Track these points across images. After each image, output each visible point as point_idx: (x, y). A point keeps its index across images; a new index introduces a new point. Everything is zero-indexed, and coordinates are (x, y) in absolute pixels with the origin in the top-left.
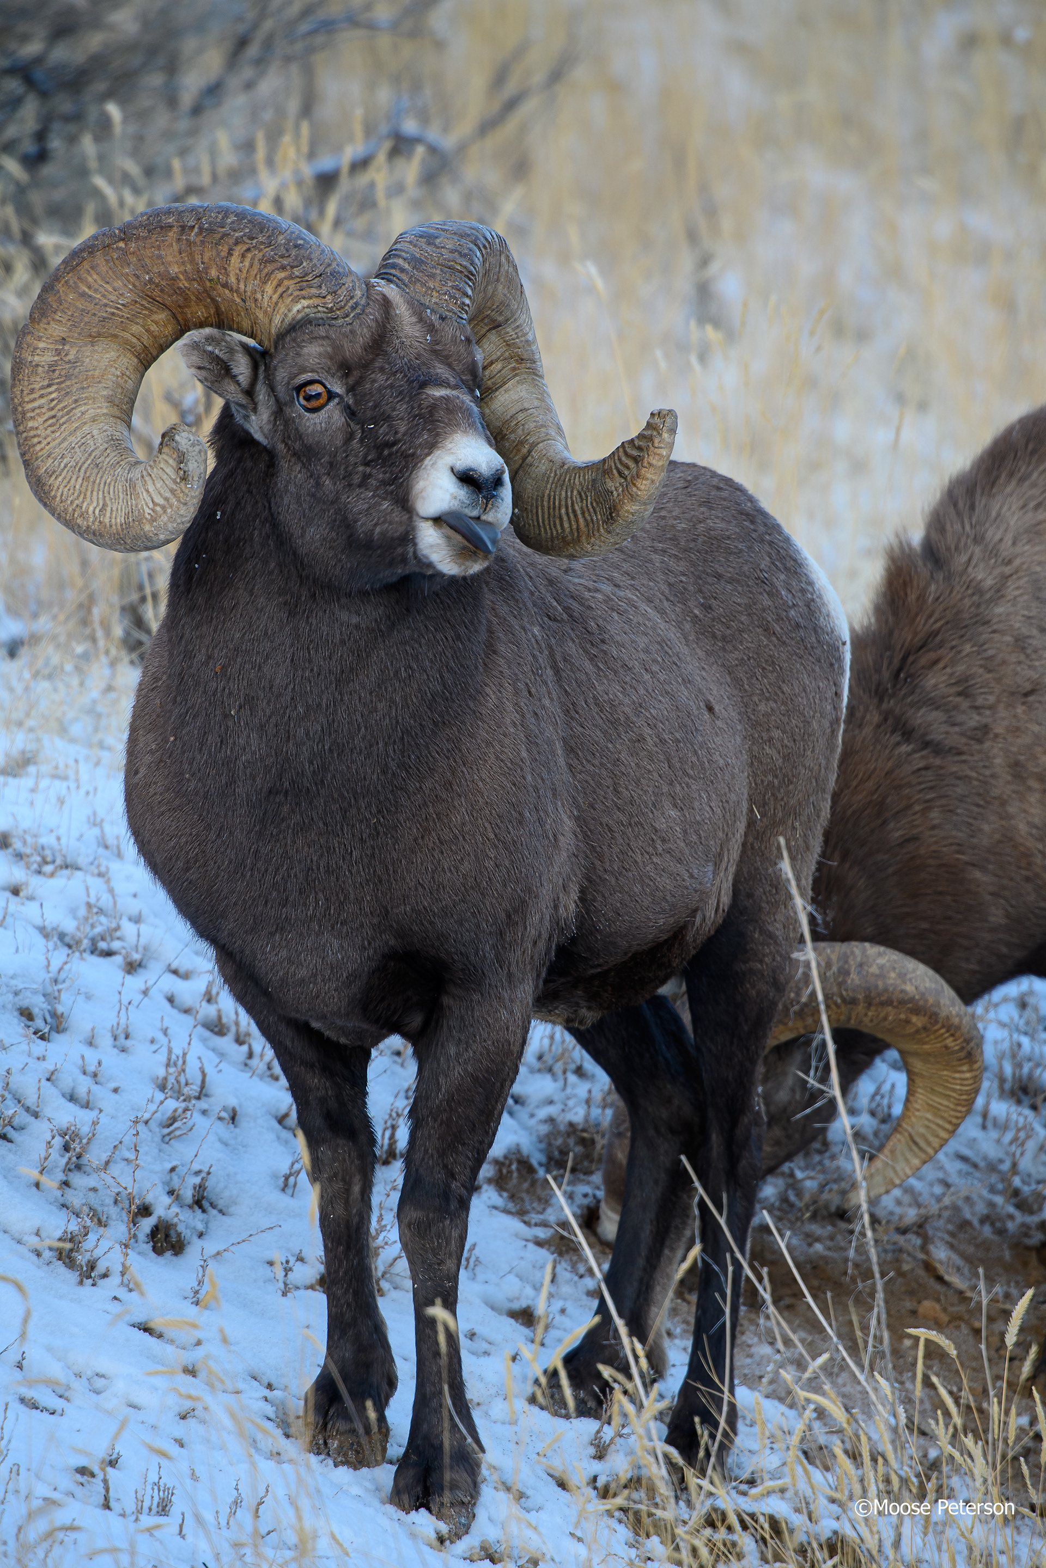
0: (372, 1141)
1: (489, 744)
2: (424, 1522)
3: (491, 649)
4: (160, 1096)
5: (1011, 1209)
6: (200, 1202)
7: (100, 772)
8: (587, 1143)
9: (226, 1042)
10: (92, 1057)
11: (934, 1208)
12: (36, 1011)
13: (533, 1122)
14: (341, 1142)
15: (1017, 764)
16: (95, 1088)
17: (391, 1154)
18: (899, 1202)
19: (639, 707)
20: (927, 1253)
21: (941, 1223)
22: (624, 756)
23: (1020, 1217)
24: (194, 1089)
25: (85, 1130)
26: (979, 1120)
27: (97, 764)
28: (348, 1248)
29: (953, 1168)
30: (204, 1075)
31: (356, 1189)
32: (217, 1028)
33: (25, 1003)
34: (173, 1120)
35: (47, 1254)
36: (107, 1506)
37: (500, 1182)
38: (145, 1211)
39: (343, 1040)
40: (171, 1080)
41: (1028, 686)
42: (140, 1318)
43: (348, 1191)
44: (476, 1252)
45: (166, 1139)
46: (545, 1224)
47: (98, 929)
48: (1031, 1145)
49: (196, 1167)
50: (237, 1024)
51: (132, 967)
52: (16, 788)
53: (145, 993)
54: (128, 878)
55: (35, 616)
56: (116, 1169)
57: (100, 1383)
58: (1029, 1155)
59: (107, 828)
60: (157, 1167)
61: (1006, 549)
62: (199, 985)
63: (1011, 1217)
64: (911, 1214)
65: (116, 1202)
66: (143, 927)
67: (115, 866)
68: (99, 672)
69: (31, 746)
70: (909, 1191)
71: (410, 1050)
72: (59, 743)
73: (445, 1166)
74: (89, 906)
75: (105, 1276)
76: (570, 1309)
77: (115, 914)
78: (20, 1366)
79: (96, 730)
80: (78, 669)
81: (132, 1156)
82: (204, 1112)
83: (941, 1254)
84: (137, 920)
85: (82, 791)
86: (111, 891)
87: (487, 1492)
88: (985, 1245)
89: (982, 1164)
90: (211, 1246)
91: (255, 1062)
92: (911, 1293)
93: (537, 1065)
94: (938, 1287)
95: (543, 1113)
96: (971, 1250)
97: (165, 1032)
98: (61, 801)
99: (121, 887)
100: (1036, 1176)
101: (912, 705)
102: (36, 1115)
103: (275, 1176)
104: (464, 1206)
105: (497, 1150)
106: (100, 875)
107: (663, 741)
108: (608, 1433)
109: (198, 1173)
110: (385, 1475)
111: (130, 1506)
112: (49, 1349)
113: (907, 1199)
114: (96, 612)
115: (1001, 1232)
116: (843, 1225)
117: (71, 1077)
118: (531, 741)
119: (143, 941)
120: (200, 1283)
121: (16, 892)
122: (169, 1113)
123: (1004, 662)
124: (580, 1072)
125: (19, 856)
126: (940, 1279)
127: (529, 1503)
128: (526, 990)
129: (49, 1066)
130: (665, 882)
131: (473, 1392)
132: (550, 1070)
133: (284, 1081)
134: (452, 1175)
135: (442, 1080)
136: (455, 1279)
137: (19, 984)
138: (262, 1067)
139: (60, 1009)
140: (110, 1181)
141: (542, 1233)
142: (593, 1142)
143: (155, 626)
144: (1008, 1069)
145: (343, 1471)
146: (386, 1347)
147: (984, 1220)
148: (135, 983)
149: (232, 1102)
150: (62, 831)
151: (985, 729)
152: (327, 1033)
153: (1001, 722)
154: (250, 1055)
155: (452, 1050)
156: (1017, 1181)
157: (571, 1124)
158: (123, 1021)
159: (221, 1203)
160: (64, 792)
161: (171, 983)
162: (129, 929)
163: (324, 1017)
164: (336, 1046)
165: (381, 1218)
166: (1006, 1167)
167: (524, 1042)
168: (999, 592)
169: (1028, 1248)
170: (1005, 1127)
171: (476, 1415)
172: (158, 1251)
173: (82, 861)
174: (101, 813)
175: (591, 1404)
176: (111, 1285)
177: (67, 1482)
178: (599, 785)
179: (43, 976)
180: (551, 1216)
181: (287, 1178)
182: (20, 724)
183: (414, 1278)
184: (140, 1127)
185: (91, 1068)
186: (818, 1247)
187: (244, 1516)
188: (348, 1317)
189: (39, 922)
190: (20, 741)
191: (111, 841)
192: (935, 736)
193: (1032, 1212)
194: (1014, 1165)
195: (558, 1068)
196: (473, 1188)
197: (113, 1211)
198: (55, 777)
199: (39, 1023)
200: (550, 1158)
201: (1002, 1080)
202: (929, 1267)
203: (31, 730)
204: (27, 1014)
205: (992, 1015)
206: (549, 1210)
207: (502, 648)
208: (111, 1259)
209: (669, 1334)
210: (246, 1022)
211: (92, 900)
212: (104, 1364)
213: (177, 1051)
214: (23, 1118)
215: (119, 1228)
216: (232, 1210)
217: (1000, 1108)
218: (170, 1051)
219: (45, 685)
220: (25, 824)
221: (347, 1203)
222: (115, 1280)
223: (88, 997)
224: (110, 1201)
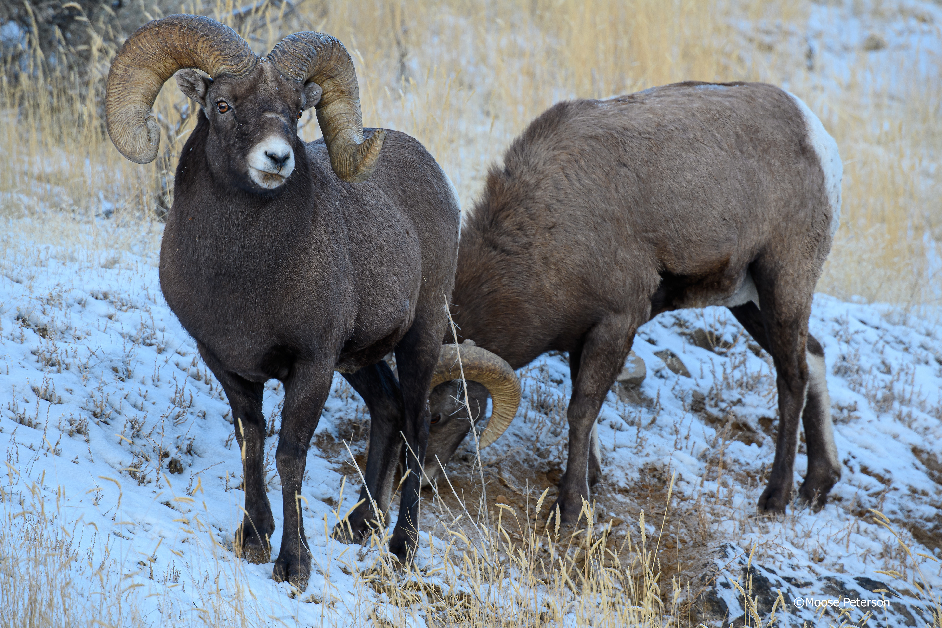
0: (264, 425)
1: (314, 255)
2: (288, 587)
3: (315, 213)
4: (172, 406)
5: (536, 457)
6: (190, 451)
7: (147, 267)
8: (356, 428)
9: (201, 384)
10: (143, 389)
11: (504, 456)
12: (119, 369)
13: (333, 419)
14: (251, 425)
15: (546, 258)
16: (145, 402)
17: (272, 432)
18: (489, 454)
19: (380, 233)
20: (501, 475)
21: (506, 462)
22: (375, 255)
23: (539, 460)
24: (187, 403)
25: (141, 420)
26: (523, 419)
27: (145, 263)
28: (254, 471)
29: (512, 439)
30: (192, 397)
31: (258, 445)
32: (197, 377)
33: (115, 366)
34: (178, 416)
35: (124, 473)
36: (151, 578)
37: (319, 444)
38: (166, 455)
39: (251, 380)
40: (178, 399)
41: (551, 225)
42: (165, 500)
43: (254, 446)
44: (308, 474)
45: (175, 424)
46: (338, 462)
47: (146, 334)
48: (545, 430)
49: (188, 436)
50: (206, 376)
51: (160, 351)
52: (110, 273)
53: (166, 362)
54: (159, 312)
55: (117, 201)
56: (154, 437)
57: (147, 527)
58: (544, 434)
59: (150, 291)
60: (172, 436)
61: (540, 167)
62: (189, 359)
63: (536, 460)
64: (494, 459)
65: (154, 451)
66: (165, 333)
67: (153, 307)
68: (145, 225)
69: (117, 256)
70: (493, 449)
71: (282, 385)
72: (129, 254)
73: (297, 436)
74: (142, 324)
75: (149, 482)
76: (349, 498)
77: (153, 328)
78: (113, 519)
79: (144, 249)
80: (137, 224)
81: (161, 431)
82: (192, 413)
83: (506, 475)
84: (162, 330)
85: (139, 275)
86: (151, 318)
87: (313, 575)
88: (525, 472)
89: (524, 438)
90: (195, 470)
91: (213, 392)
92: (493, 492)
93: (335, 394)
94: (505, 489)
95: (337, 415)
96: (519, 474)
97: (175, 379)
98: (130, 279)
99: (156, 316)
100: (546, 443)
101: (498, 235)
102: (119, 413)
103: (222, 441)
104: (305, 453)
105: (318, 431)
106: (147, 311)
107: (390, 247)
108: (365, 550)
109: (189, 439)
110: (270, 567)
111: (162, 579)
112: (126, 512)
113: (492, 452)
114: (145, 199)
115: (531, 466)
116: (465, 463)
117: (135, 398)
118: (334, 252)
119: (165, 340)
120: (190, 485)
121: (110, 318)
122: (177, 414)
123: (540, 215)
124: (353, 398)
125: (112, 303)
126: (506, 486)
127: (331, 579)
128: (332, 361)
129: (125, 392)
130: (391, 309)
131: (307, 534)
132: (340, 397)
133: (227, 400)
134: (299, 440)
135: (295, 399)
136: (300, 484)
137: (112, 357)
138: (216, 394)
139: (130, 368)
140: (152, 442)
141: (337, 466)
142: (359, 427)
143: (170, 206)
144: (535, 397)
145: (252, 565)
146: (270, 513)
147: (525, 461)
148: (162, 357)
149: (204, 409)
150: (130, 292)
151: (531, 244)
152: (245, 377)
153: (538, 240)
154: (211, 389)
155: (300, 386)
156: (538, 445)
157: (349, 420)
158: (157, 374)
159: (199, 452)
160: (131, 275)
161: (177, 358)
162: (159, 334)
163: (244, 371)
164: (248, 382)
165: (268, 459)
166: (534, 439)
167: (331, 382)
168: (537, 186)
169: (543, 473)
170: (534, 422)
171: (309, 542)
172: (172, 472)
173: (139, 305)
174: (147, 284)
175: (358, 538)
176: (152, 486)
177: (135, 568)
178: (364, 268)
179: (122, 354)
180: (341, 458)
181: (227, 442)
182: (112, 246)
183: (283, 484)
184: (165, 419)
185: (143, 394)
186: (455, 472)
187: (210, 583)
188: (254, 500)
189: (121, 331)
190: (112, 254)
191: (151, 297)
192: (508, 248)
193: (545, 458)
194: (538, 438)
195: (344, 396)
196: (308, 446)
197: (153, 455)
198: (127, 269)
199: (121, 374)
200: (340, 434)
201: (533, 402)
202: (501, 481)
203: (116, 249)
204: (115, 370)
205: (529, 374)
206: (340, 457)
207: (320, 213)
208: (152, 475)
209: (391, 509)
210: (210, 374)
211: (143, 322)
212: (149, 519)
213: (180, 387)
214: (114, 414)
215: (155, 462)
216: (204, 455)
217: (532, 414)
218: (177, 387)
219: (122, 229)
220: (115, 289)
221: (254, 451)
222: (153, 484)
223: (142, 363)
224: (151, 450)
